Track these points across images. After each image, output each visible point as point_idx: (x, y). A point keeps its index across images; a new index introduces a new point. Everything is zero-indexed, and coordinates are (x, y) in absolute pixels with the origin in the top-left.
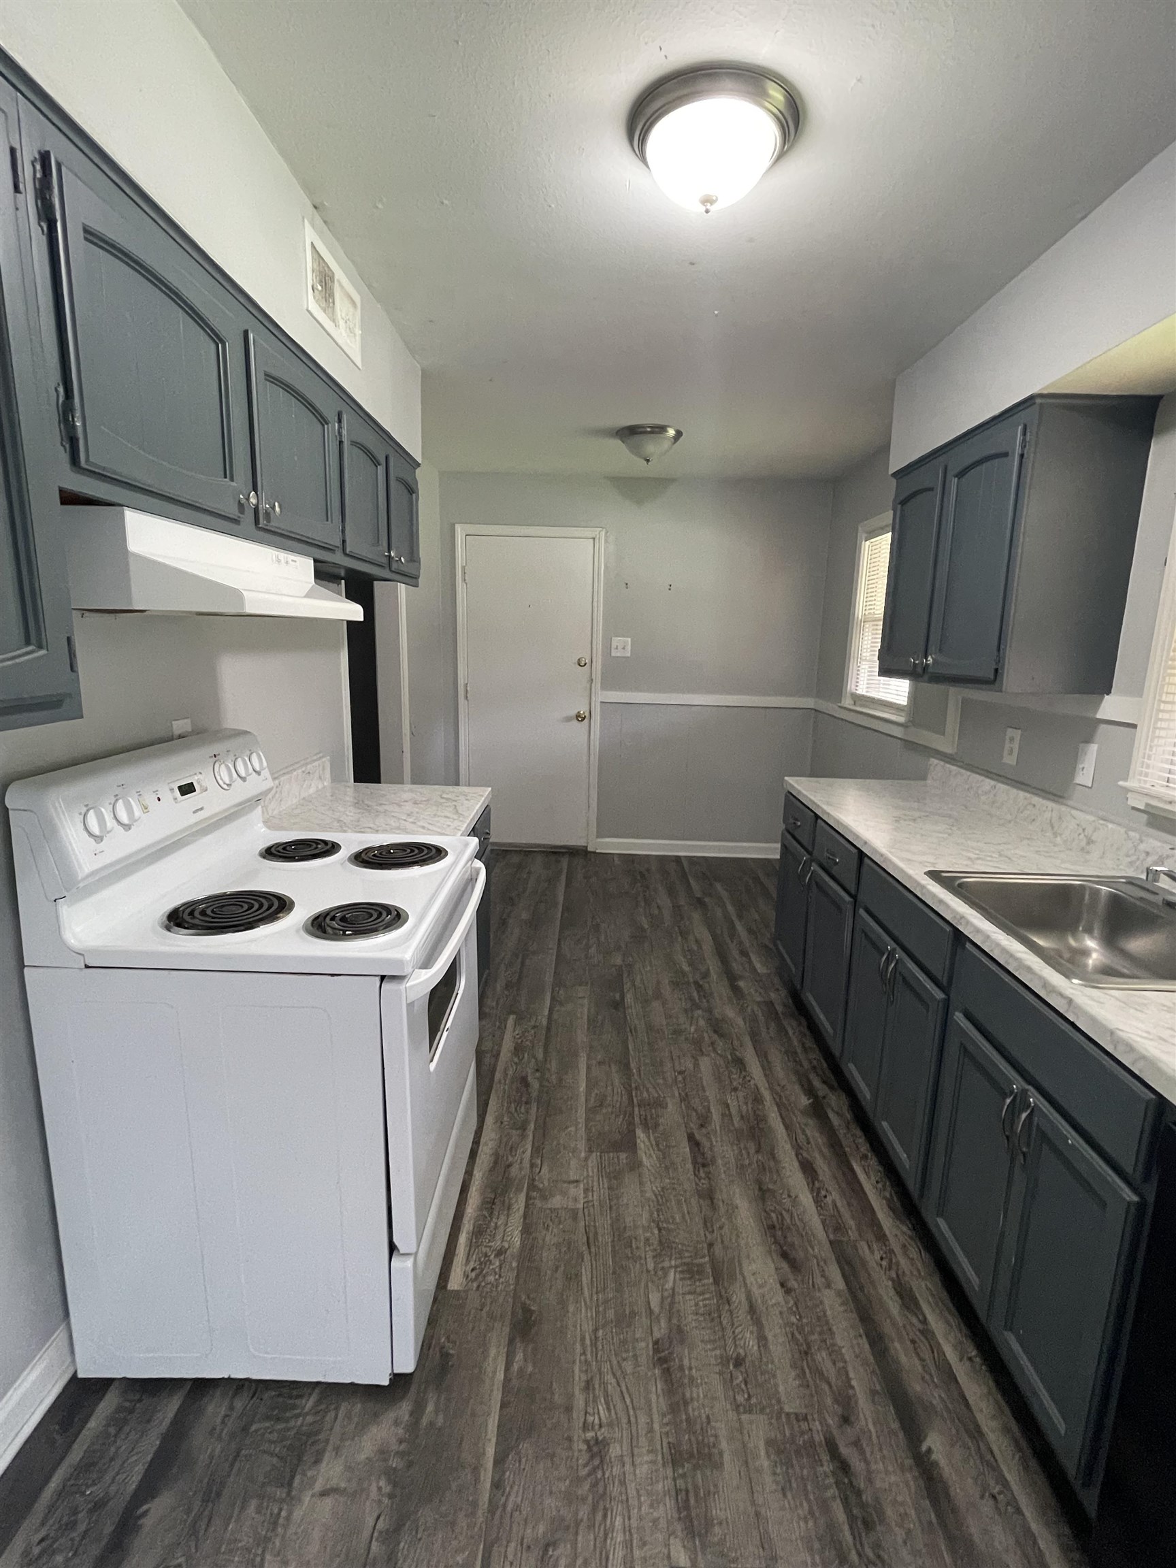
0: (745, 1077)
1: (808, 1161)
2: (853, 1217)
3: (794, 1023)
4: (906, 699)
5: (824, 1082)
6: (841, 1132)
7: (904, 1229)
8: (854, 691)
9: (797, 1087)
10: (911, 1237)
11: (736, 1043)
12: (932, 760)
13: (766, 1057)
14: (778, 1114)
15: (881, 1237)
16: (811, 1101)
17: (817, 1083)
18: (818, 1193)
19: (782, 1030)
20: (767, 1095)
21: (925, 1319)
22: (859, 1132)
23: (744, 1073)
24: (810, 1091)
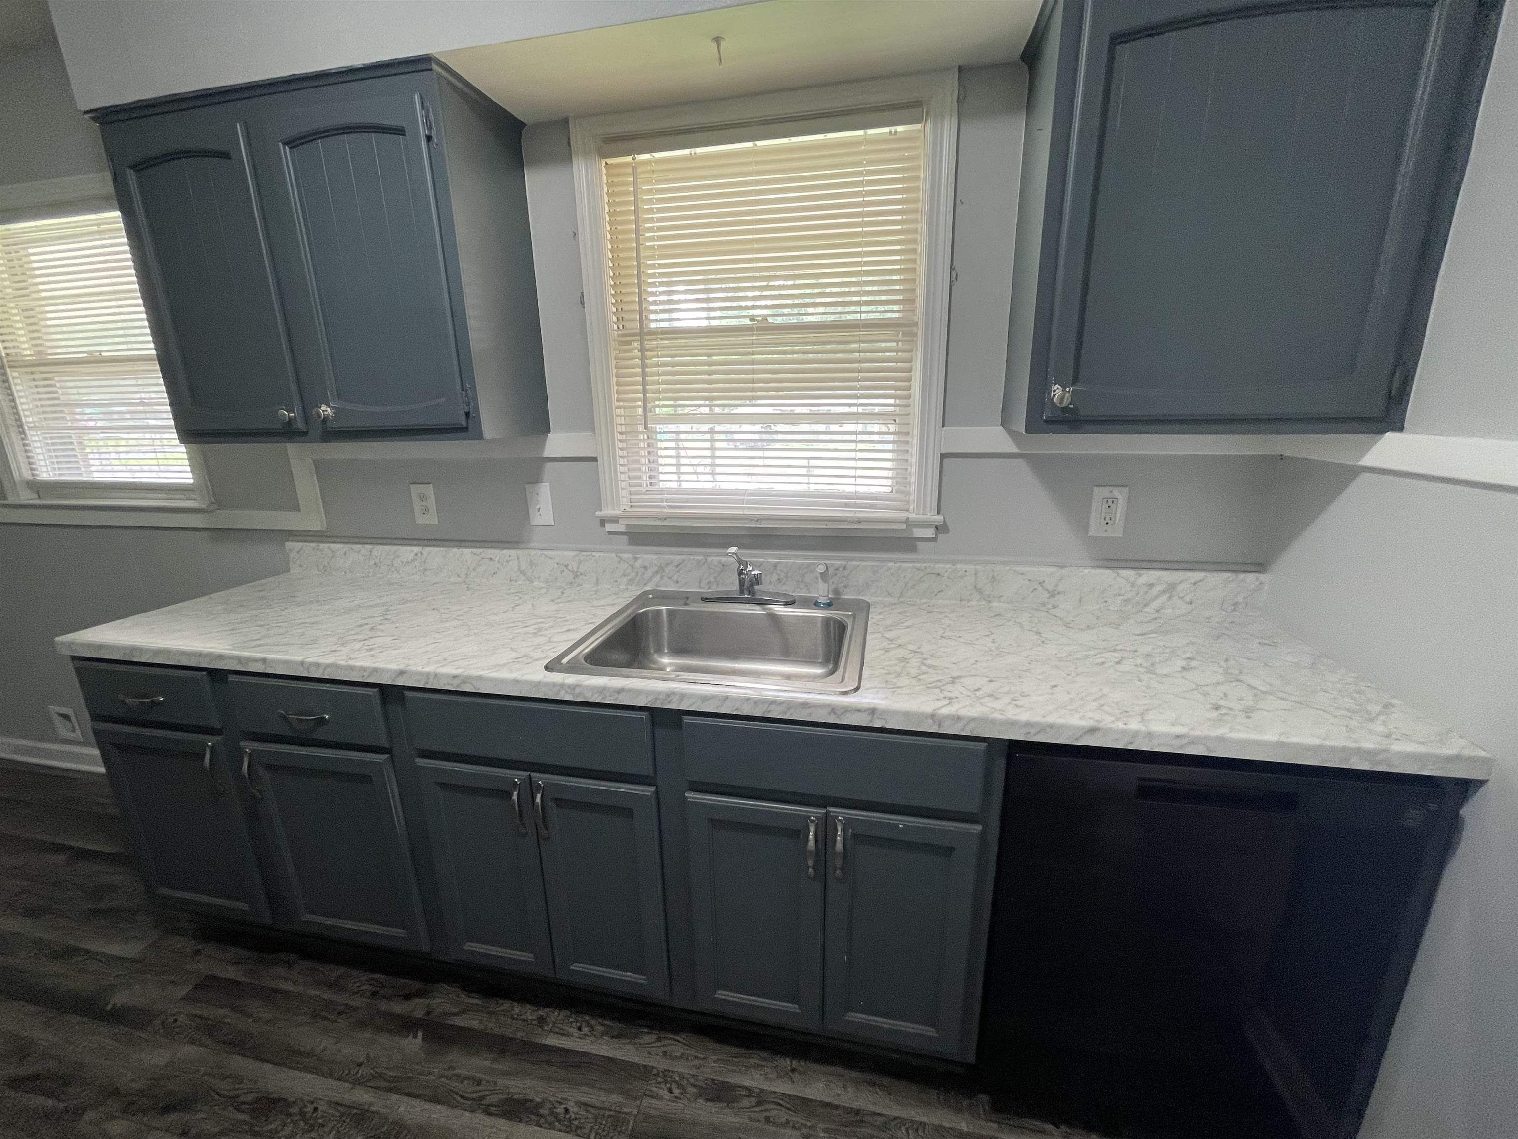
0: (302, 1114)
1: (505, 1102)
2: (610, 1091)
3: (281, 971)
4: (190, 475)
5: (407, 997)
6: (491, 1026)
7: (648, 1038)
8: (30, 478)
9: (384, 1039)
10: (659, 1039)
11: (224, 1086)
12: (287, 544)
13: (299, 1053)
14: (406, 1099)
15: (646, 1073)
16: (420, 1034)
17: (399, 1008)
18: (556, 1116)
19: (270, 995)
20: (363, 1096)
21: (747, 1089)
22: (506, 1005)
23: (295, 1110)
24: (407, 1025)
